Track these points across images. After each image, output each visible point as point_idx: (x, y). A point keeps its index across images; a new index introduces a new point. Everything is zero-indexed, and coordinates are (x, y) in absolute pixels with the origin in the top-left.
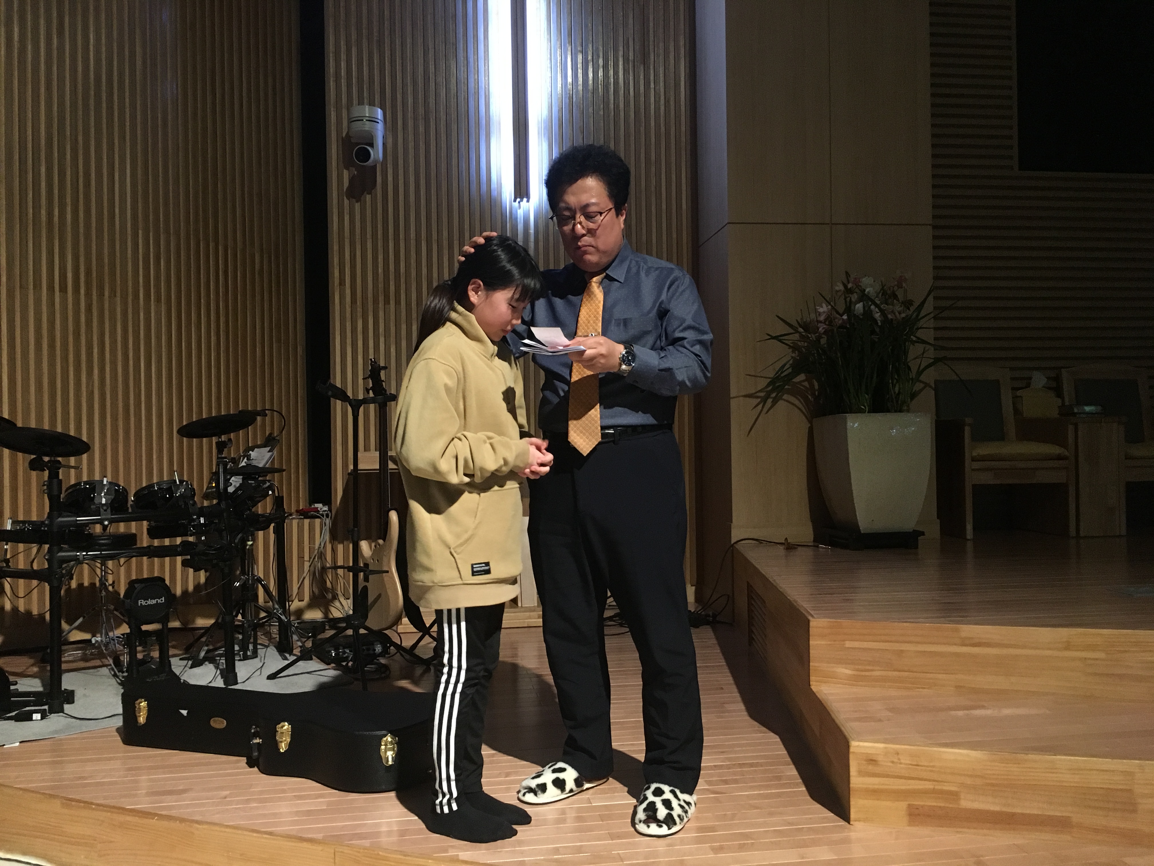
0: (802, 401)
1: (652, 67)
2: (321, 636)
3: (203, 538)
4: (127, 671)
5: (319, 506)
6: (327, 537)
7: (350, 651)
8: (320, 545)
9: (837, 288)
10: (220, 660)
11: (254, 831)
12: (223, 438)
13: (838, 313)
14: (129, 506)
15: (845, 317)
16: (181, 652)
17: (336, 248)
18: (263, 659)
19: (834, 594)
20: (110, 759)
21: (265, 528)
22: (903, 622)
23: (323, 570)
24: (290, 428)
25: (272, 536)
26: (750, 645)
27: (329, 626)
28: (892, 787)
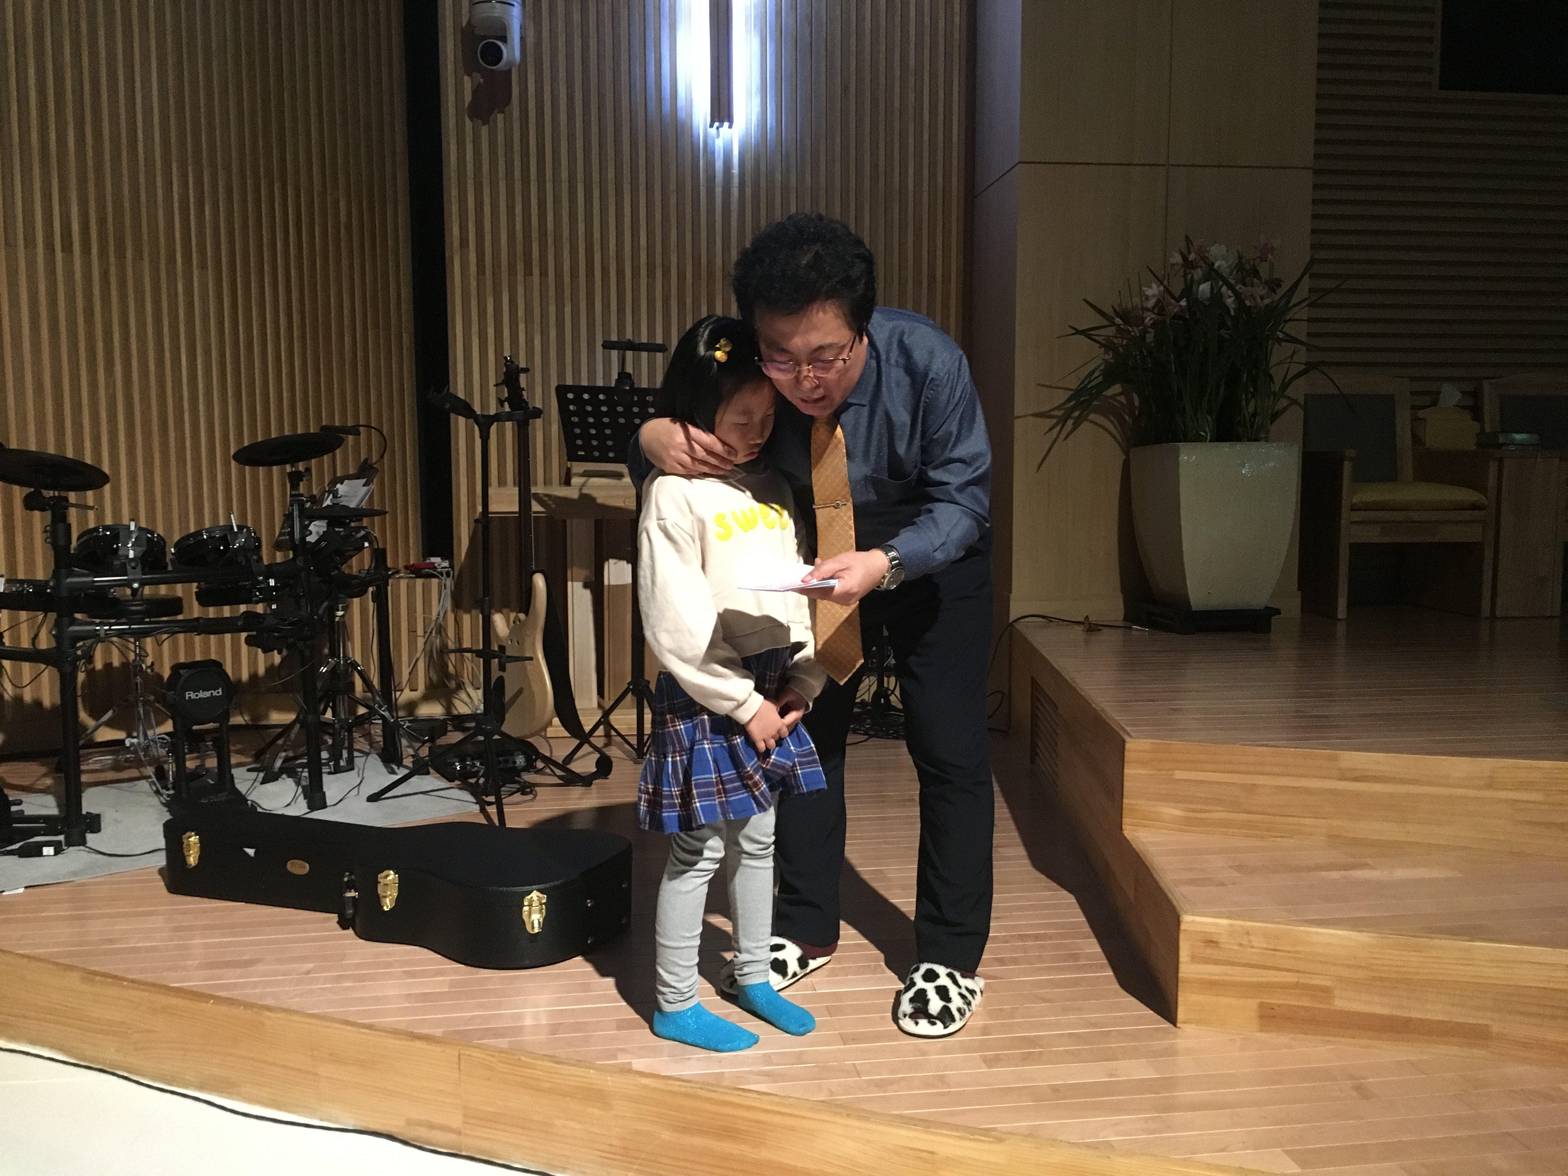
0: (1116, 423)
2: (442, 741)
3: (274, 607)
4: (173, 788)
5: (436, 560)
6: (449, 604)
7: (482, 763)
8: (439, 614)
9: (1173, 261)
10: (302, 772)
11: (347, 1023)
12: (301, 466)
13: (1173, 297)
14: (168, 560)
15: (1183, 303)
16: (249, 760)
17: (454, 193)
18: (361, 772)
19: (1158, 700)
20: (151, 914)
21: (361, 593)
22: (1257, 745)
23: (444, 650)
24: (394, 451)
25: (371, 605)
26: (1032, 763)
27: (454, 726)
28: (1239, 979)
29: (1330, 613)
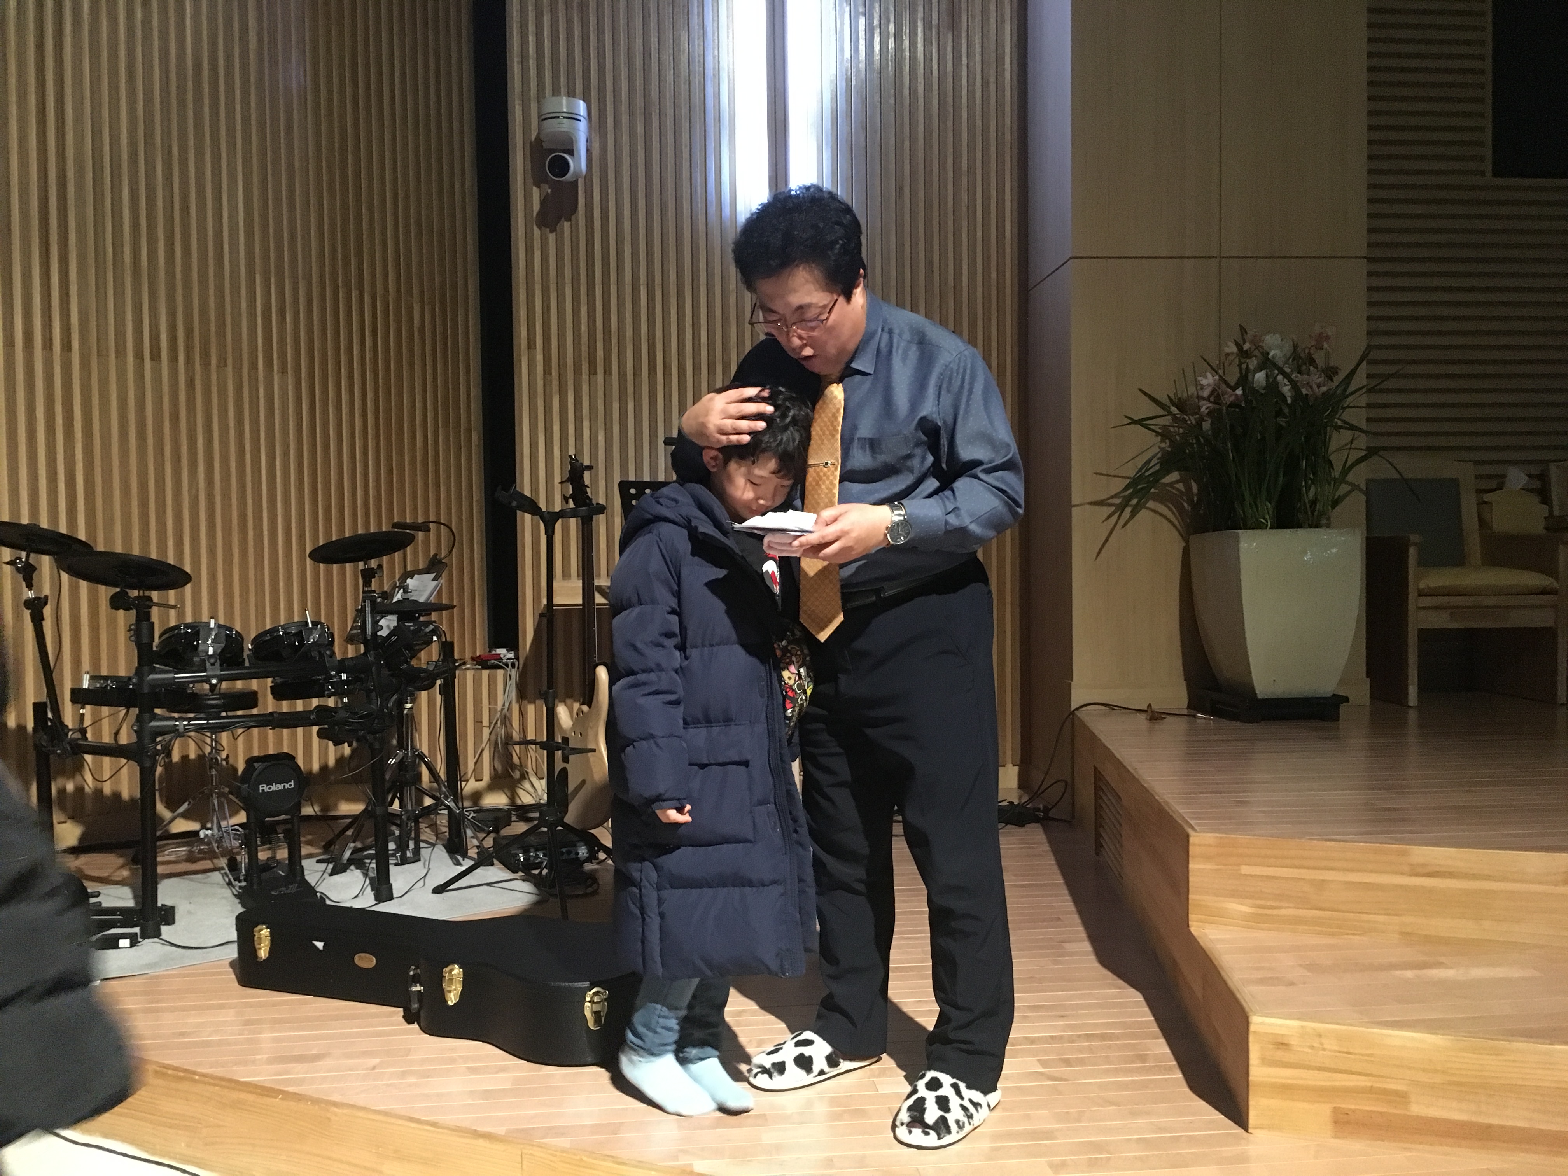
0: (1175, 510)
1: (964, 34)
2: (506, 832)
3: (346, 700)
4: (245, 880)
5: (502, 651)
6: (514, 695)
7: (545, 855)
8: (504, 705)
9: (1227, 350)
10: (370, 863)
11: (411, 1119)
12: (373, 563)
13: (1228, 385)
14: (245, 657)
15: (1239, 392)
16: (318, 851)
17: (522, 297)
18: (427, 863)
20: (222, 1007)
21: (429, 687)
22: (1326, 840)
23: (508, 741)
24: (462, 544)
25: (439, 698)
26: (1097, 854)
27: (518, 816)
28: (1310, 1083)
29: (1401, 700)
